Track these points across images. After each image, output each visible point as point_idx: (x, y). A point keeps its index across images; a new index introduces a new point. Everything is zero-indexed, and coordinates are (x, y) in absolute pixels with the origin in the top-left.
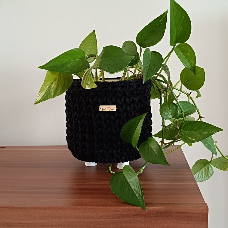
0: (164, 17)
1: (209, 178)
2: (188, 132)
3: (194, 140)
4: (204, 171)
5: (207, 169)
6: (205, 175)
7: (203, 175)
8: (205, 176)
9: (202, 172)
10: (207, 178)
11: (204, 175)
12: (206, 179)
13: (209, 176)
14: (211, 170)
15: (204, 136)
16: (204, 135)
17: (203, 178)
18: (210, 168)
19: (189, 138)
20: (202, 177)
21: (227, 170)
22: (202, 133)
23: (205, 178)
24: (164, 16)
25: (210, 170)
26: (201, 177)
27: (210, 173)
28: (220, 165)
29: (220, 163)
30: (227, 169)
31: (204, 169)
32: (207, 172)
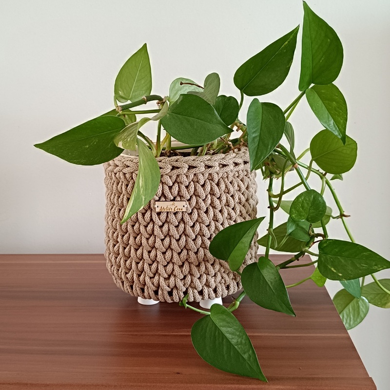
0: (292, 39)
1: (362, 319)
2: (331, 258)
3: (340, 275)
4: (351, 309)
5: (355, 304)
6: (354, 316)
7: (350, 318)
8: (355, 319)
9: (348, 312)
10: (359, 320)
11: (352, 317)
12: (356, 322)
13: (361, 316)
14: (364, 305)
15: (360, 272)
16: (360, 270)
17: (352, 323)
18: (360, 303)
19: (332, 269)
20: (350, 321)
21: (388, 307)
22: (358, 265)
23: (354, 321)
24: (291, 37)
25: (361, 307)
26: (348, 321)
27: (363, 312)
28: (374, 298)
29: (376, 295)
30: (387, 305)
31: (350, 306)
32: (357, 311)
